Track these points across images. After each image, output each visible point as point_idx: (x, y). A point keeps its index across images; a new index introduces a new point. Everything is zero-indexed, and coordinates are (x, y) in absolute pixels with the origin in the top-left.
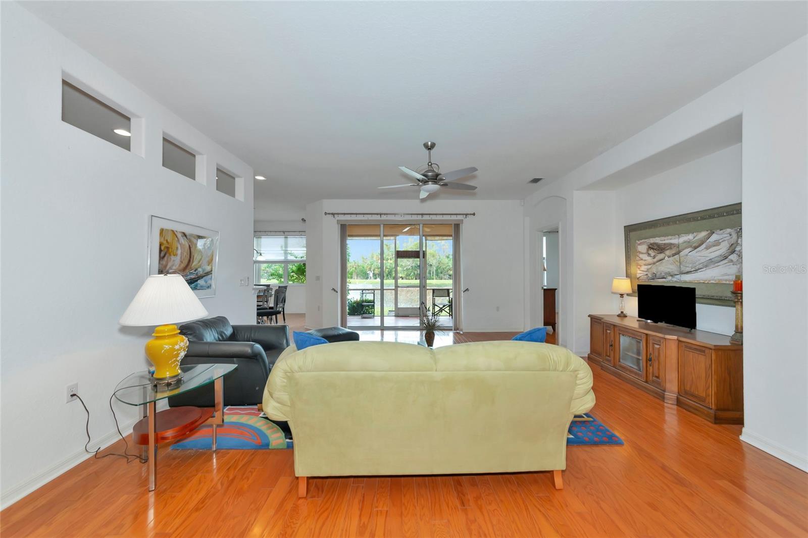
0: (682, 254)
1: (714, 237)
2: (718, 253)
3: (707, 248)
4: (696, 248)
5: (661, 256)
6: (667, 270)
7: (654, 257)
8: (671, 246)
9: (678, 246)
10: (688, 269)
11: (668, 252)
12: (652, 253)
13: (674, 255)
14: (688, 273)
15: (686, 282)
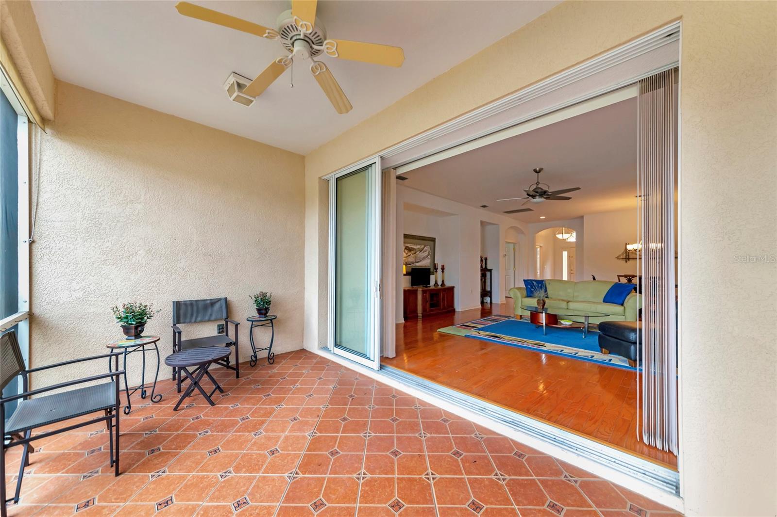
0: (417, 253)
1: (425, 248)
2: (426, 254)
3: (424, 252)
4: (421, 251)
5: (409, 253)
6: (411, 261)
7: (407, 254)
8: (413, 249)
9: (416, 249)
10: (418, 261)
11: (412, 252)
12: (406, 251)
13: (414, 253)
14: (418, 262)
15: (417, 266)
